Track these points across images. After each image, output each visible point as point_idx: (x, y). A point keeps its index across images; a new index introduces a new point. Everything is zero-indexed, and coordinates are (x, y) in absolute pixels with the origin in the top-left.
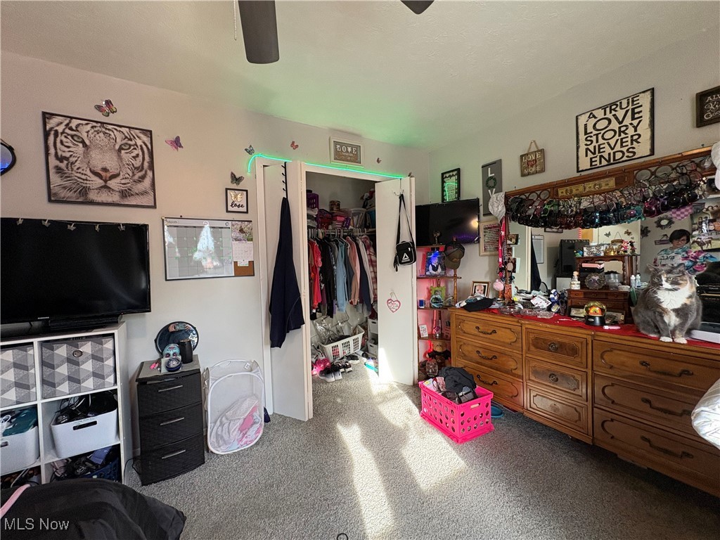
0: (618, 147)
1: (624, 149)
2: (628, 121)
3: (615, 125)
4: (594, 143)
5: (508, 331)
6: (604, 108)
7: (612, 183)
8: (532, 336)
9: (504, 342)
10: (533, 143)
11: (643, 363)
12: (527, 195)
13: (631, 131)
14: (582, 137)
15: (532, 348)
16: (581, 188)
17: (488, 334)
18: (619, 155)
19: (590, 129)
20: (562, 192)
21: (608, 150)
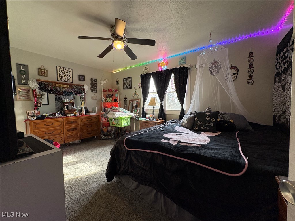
0: (66, 78)
1: (68, 79)
2: (68, 73)
3: (65, 73)
4: (61, 75)
5: (58, 122)
6: (64, 68)
7: (68, 86)
8: (66, 121)
9: (57, 126)
10: (42, 66)
11: (87, 120)
12: (45, 82)
13: (69, 76)
14: (58, 72)
15: (67, 125)
16: (62, 86)
17: (50, 125)
18: (67, 80)
19: (60, 71)
20: (57, 85)
21: (65, 78)
